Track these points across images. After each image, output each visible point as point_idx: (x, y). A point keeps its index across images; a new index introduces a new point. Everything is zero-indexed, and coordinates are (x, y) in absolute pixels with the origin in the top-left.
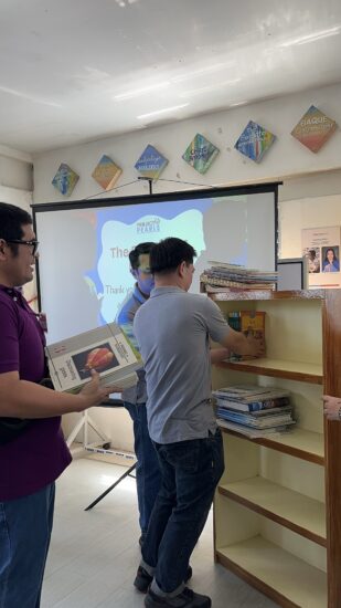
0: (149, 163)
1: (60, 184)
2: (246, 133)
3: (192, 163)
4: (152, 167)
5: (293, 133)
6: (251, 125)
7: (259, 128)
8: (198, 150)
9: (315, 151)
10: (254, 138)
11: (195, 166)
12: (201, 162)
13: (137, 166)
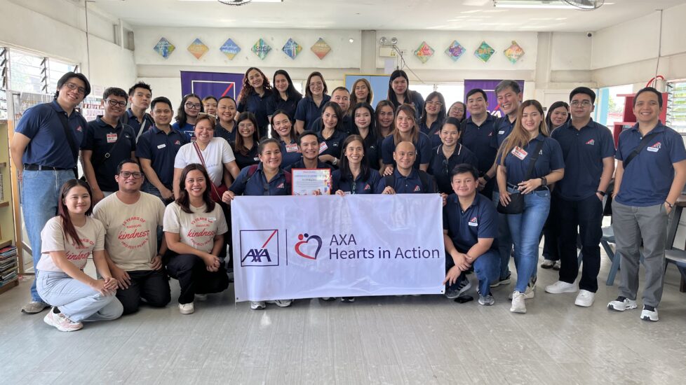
0: (229, 49)
1: (161, 50)
2: (288, 43)
3: (257, 53)
4: (231, 51)
5: (311, 49)
6: (290, 40)
7: (295, 43)
8: (261, 47)
9: (321, 59)
10: (292, 47)
11: (259, 56)
12: (262, 54)
13: (221, 49)
